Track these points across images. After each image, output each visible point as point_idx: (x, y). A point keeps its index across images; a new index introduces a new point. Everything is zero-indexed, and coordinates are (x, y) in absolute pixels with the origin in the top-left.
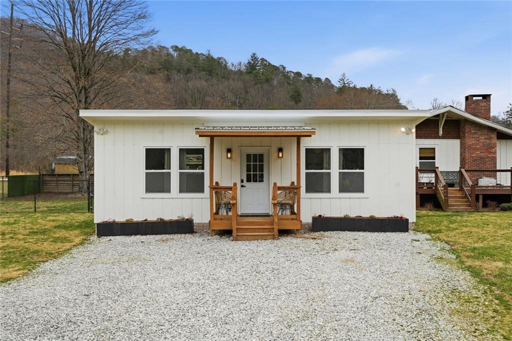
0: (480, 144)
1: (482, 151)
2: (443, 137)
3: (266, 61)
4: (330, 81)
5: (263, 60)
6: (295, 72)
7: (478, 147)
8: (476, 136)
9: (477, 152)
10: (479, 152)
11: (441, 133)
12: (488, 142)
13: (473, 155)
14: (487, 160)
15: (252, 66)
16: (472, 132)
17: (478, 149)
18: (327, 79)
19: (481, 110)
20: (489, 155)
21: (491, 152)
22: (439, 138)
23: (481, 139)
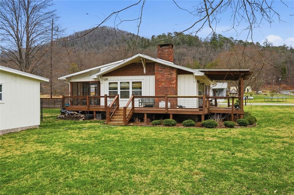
0: (165, 78)
1: (166, 83)
2: (147, 74)
3: (221, 35)
4: (259, 44)
5: (219, 35)
6: (239, 40)
7: (163, 80)
8: (162, 73)
9: (162, 84)
10: (164, 84)
11: (145, 71)
12: (170, 76)
13: (159, 86)
14: (169, 89)
15: (214, 39)
16: (159, 70)
17: (163, 82)
18: (257, 43)
19: (165, 54)
20: (171, 86)
21: (172, 84)
22: (144, 75)
23: (165, 75)
